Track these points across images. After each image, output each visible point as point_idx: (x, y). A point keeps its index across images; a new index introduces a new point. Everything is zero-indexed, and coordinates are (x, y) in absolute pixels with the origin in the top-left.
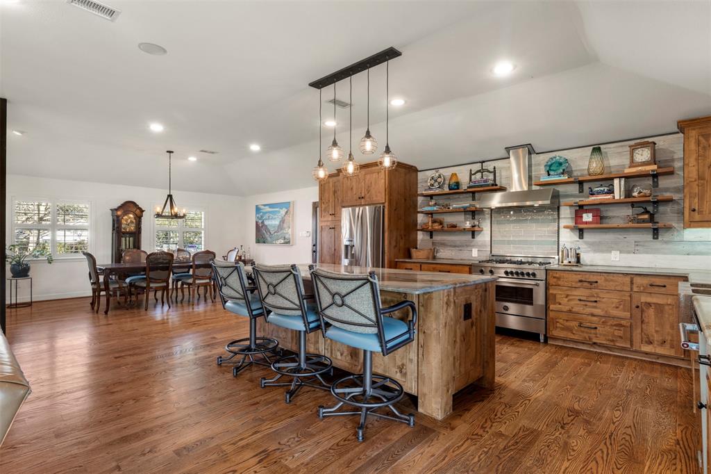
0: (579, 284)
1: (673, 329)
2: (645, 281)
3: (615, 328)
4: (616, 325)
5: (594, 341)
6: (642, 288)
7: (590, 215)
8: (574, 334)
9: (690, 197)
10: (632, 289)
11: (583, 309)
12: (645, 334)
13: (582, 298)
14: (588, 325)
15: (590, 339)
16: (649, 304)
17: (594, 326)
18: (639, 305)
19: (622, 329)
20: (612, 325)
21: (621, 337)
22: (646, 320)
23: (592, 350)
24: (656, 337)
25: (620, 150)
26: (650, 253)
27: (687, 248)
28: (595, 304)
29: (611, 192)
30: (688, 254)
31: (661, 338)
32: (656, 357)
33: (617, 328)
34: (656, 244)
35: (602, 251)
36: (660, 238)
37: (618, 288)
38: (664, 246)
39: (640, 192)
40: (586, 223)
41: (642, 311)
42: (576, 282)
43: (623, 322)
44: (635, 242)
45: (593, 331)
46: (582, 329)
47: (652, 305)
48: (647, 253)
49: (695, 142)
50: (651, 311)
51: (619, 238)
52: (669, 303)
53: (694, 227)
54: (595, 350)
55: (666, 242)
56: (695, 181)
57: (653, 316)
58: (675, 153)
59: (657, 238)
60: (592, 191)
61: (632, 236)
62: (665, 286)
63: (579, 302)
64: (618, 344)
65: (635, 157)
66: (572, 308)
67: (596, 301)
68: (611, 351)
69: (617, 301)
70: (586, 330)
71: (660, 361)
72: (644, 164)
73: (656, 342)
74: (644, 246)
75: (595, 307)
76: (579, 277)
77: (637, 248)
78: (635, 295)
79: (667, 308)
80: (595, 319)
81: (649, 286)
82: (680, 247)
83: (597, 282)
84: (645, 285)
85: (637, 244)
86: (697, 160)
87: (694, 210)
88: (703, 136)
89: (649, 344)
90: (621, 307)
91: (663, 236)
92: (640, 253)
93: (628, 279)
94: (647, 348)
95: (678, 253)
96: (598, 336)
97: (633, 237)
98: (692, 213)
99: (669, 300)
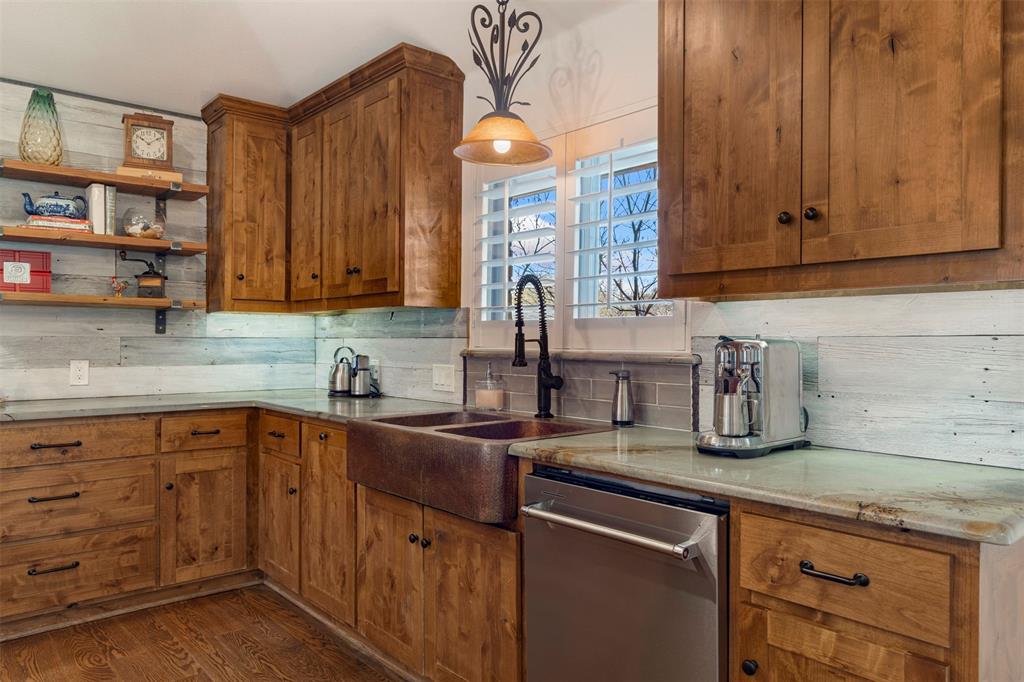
0: (33, 457)
1: (229, 519)
2: (182, 426)
3: (121, 549)
4: (124, 543)
5: (72, 600)
6: (177, 443)
7: (27, 267)
8: (14, 601)
9: (236, 251)
10: (158, 448)
11: (43, 524)
12: (182, 545)
13: (39, 494)
14: (57, 562)
15: (61, 597)
16: (190, 476)
17: (69, 561)
18: (173, 482)
19: (137, 547)
20: (116, 545)
21: (134, 568)
22: (184, 513)
23: (61, 625)
24: (203, 544)
25: (92, 118)
26: (151, 365)
27: (212, 351)
28: (72, 503)
29: (83, 215)
30: (212, 364)
31: (210, 543)
32: (196, 587)
33: (127, 549)
34: (162, 345)
35: (47, 363)
36: (168, 332)
37: (130, 451)
38: (175, 348)
39: (146, 228)
40: (13, 287)
41: (179, 494)
42: (23, 453)
43: (141, 531)
44: (122, 339)
45: (68, 575)
46: (39, 579)
47: (196, 476)
48: (144, 363)
49: (244, 147)
50: (195, 490)
51: (85, 330)
52: (224, 465)
53: (240, 310)
54: (68, 624)
55: (179, 340)
56: (243, 221)
57: (197, 501)
58: (193, 158)
59: (163, 331)
60: (31, 204)
61: (115, 325)
62: (218, 432)
63: (31, 507)
64: (127, 588)
65: (134, 146)
66: (10, 528)
67: (77, 495)
68: (106, 610)
69: (125, 482)
70: (51, 578)
71: (204, 592)
72: (154, 164)
73: (201, 556)
74: (138, 348)
75: (73, 511)
76: (33, 438)
77: (127, 353)
78: (165, 461)
79: (220, 476)
80: (73, 541)
81: (191, 436)
82: (200, 349)
83: (79, 444)
84: (183, 436)
85: (126, 343)
86: (245, 181)
87: (241, 278)
88: (254, 138)
89: (190, 564)
90: (136, 493)
91: (174, 327)
92: (132, 364)
93: (149, 426)
94: (186, 575)
95: (196, 362)
96: (82, 582)
97: (118, 329)
98: (238, 282)
99: (225, 459)
